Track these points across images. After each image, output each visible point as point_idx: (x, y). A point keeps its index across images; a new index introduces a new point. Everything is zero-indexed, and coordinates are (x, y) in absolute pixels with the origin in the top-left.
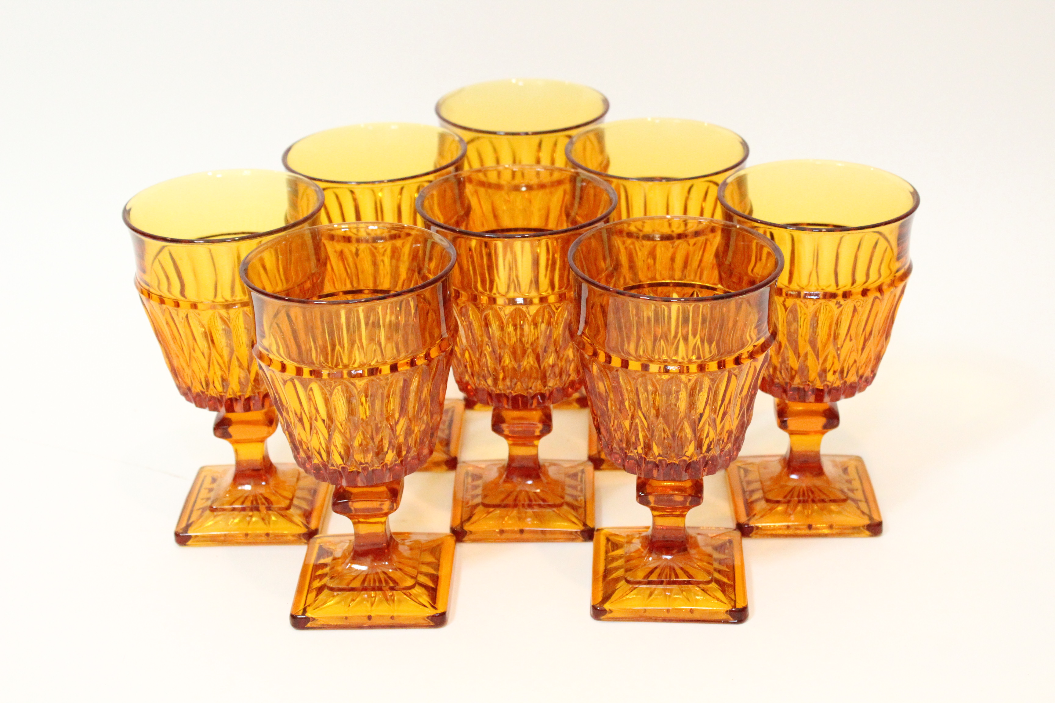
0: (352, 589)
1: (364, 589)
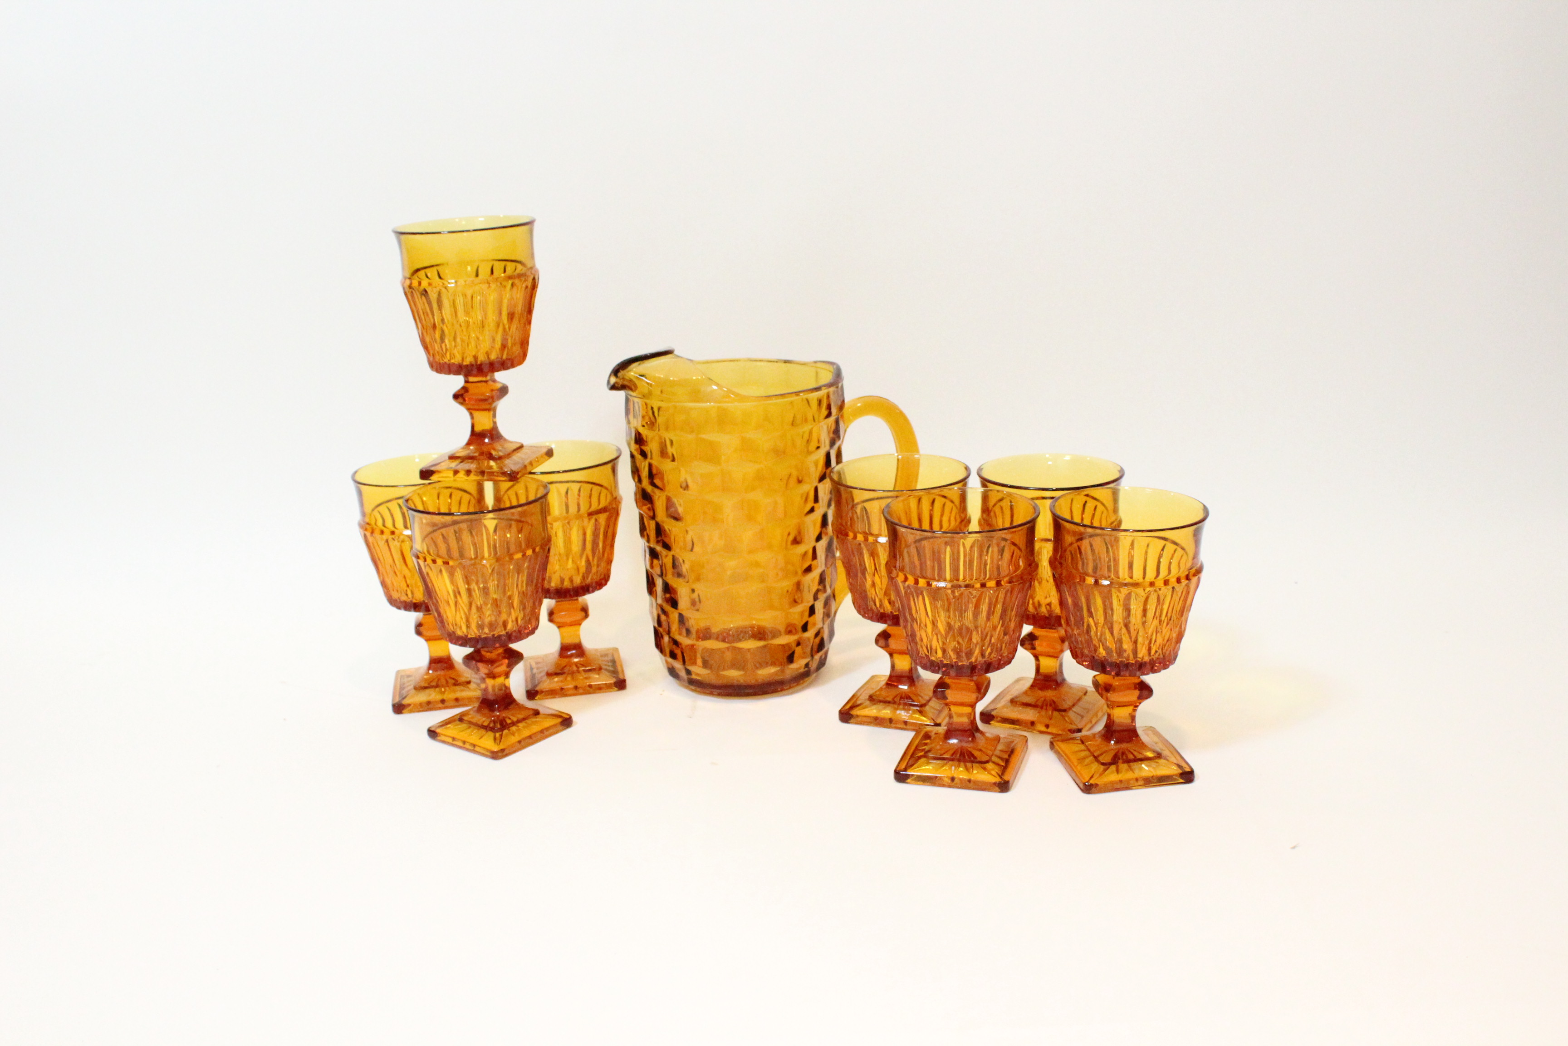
0: (944, 759)
1: (952, 760)
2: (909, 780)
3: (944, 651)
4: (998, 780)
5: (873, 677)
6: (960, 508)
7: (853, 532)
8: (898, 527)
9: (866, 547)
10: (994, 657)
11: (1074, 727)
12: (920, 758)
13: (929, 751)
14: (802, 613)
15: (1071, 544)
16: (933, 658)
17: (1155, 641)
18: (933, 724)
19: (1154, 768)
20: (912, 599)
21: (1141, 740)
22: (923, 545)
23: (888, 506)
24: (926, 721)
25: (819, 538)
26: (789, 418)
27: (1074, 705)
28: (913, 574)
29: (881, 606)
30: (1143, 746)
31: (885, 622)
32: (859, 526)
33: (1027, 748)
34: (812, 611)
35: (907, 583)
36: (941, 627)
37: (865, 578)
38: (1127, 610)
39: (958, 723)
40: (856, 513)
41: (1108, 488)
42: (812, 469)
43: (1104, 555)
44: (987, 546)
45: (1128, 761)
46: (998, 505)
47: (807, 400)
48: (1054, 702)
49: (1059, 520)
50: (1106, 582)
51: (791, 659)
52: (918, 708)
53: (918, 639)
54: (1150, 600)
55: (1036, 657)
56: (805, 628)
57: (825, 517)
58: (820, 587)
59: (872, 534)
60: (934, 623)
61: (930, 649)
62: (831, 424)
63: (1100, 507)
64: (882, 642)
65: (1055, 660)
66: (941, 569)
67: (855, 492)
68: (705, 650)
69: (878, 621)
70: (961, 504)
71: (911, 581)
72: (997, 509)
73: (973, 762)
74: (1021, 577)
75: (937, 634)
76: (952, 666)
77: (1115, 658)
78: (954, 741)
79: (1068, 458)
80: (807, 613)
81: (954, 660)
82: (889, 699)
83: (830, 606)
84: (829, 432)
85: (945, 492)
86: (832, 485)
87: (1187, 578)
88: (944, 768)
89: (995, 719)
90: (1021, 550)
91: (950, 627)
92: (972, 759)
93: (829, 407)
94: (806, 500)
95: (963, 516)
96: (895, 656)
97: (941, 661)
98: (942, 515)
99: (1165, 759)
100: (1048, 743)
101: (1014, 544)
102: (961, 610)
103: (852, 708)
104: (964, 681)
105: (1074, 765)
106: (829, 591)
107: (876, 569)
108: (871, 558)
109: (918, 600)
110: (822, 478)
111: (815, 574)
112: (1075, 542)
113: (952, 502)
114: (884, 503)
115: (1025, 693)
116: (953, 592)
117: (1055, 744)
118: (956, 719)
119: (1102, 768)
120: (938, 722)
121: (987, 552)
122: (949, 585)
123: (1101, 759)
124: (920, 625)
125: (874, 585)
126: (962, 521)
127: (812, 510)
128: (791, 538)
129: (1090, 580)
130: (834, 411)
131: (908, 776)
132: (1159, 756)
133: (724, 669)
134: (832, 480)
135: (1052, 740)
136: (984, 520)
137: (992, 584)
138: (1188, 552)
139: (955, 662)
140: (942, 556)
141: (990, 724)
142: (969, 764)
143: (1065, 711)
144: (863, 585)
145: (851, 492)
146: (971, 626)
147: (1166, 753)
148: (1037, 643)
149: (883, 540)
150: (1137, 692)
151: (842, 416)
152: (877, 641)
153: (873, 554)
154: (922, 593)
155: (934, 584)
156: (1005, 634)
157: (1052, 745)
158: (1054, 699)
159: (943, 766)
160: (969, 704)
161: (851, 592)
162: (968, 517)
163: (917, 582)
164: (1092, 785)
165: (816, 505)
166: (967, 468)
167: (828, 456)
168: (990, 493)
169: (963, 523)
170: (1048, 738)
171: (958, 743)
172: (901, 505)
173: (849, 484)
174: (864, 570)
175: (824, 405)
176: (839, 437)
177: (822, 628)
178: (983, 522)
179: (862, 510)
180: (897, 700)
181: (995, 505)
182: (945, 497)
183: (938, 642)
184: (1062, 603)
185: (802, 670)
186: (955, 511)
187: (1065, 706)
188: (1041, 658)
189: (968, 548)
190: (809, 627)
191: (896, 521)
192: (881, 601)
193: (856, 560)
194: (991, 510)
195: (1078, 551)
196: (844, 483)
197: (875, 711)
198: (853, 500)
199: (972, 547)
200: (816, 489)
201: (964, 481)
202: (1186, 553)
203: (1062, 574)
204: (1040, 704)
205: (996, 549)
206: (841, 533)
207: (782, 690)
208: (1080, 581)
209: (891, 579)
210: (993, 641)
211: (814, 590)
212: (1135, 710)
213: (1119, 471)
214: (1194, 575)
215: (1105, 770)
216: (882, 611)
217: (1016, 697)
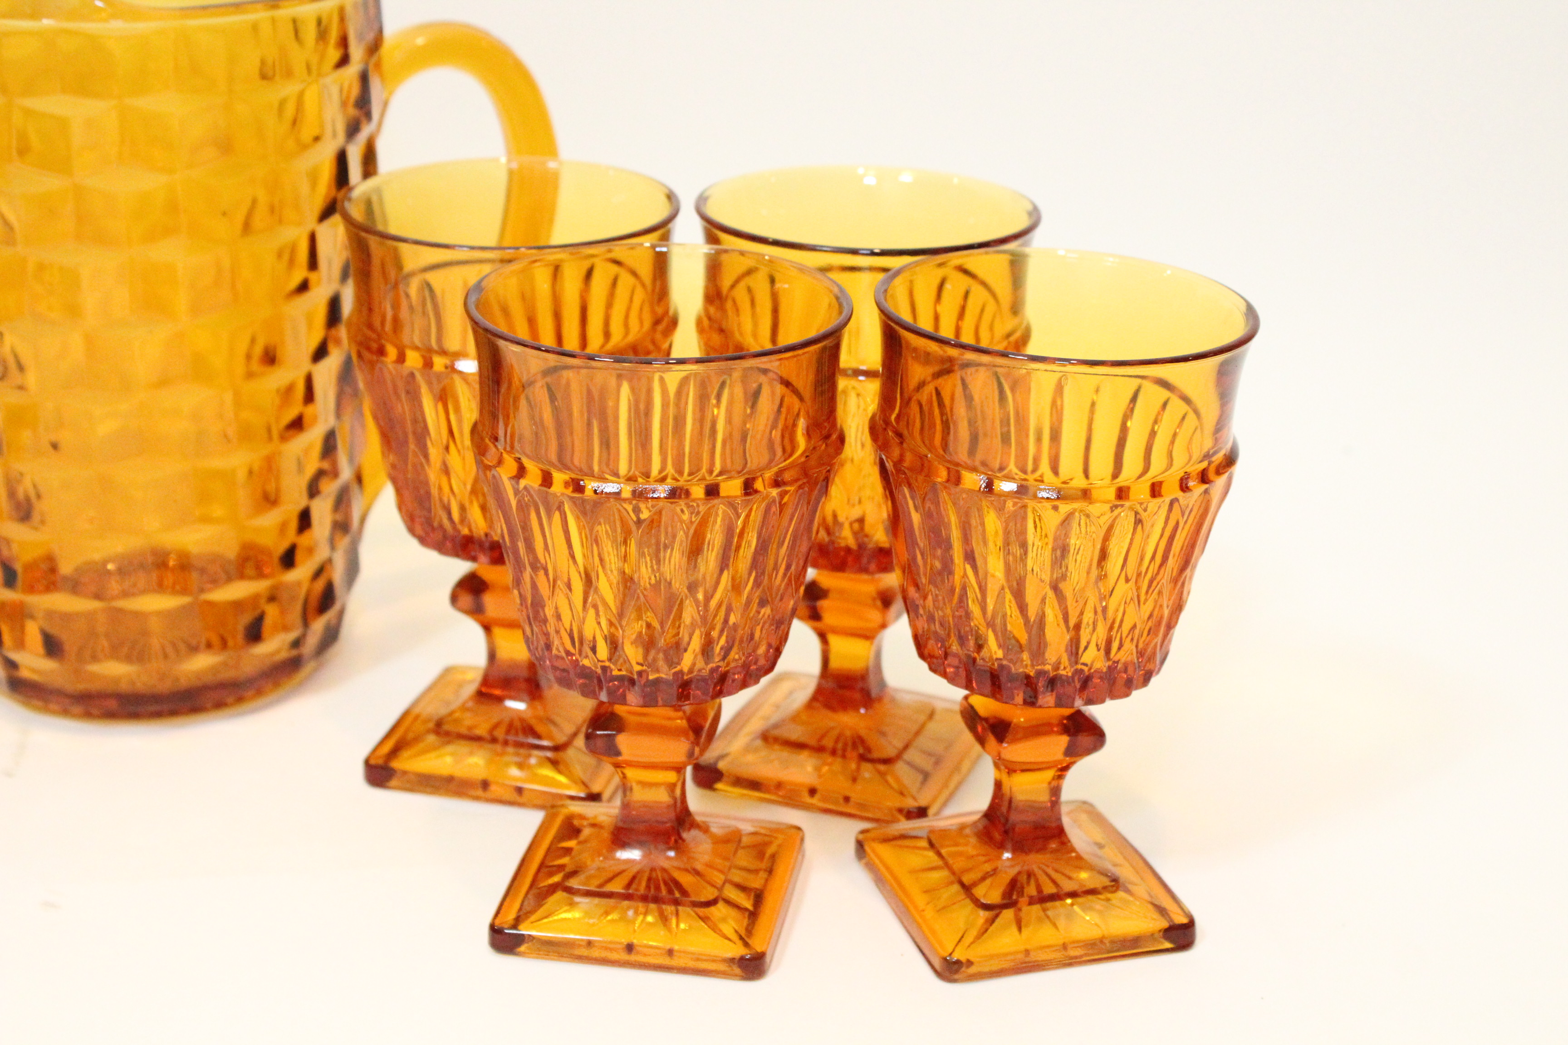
0: (610, 895)
1: (628, 897)
2: (522, 948)
3: (614, 645)
4: (737, 950)
5: (448, 671)
6: (653, 291)
7: (396, 346)
8: (501, 343)
9: (429, 384)
10: (735, 660)
11: (910, 803)
12: (553, 889)
13: (574, 873)
14: (283, 528)
15: (921, 385)
16: (586, 662)
17: (1120, 626)
18: (582, 795)
19: (1100, 912)
20: (533, 516)
21: (1073, 850)
22: (564, 381)
23: (478, 287)
24: (566, 787)
25: (320, 353)
26: (251, 64)
27: (906, 747)
28: (536, 458)
29: (463, 519)
30: (1080, 862)
31: (474, 559)
32: (413, 334)
33: (803, 856)
34: (305, 520)
35: (523, 483)
36: (607, 588)
37: (426, 456)
38: (1061, 551)
39: (646, 805)
40: (408, 296)
41: (1004, 252)
42: (304, 188)
43: (993, 411)
44: (717, 387)
45: (1043, 899)
46: (742, 285)
47: (294, 21)
48: (862, 741)
49: (897, 327)
50: (1008, 486)
51: (254, 634)
52: (549, 754)
53: (549, 612)
54: (1117, 530)
55: (823, 637)
56: (289, 559)
57: (334, 305)
58: (326, 465)
59: (443, 352)
60: (589, 581)
61: (578, 639)
62: (350, 87)
63: (978, 294)
64: (466, 599)
65: (866, 643)
66: (608, 443)
67: (403, 247)
68: (50, 614)
69: (456, 555)
70: (654, 279)
71: (532, 480)
72: (740, 293)
73: (676, 903)
74: (805, 470)
75: (595, 607)
76: (632, 682)
77: (1025, 665)
78: (633, 854)
79: (907, 177)
80: (294, 524)
81: (638, 668)
82: (482, 731)
83: (349, 505)
84: (344, 104)
85: (619, 251)
86: (347, 229)
87: (1204, 478)
88: (609, 918)
89: (725, 779)
90: (801, 399)
91: (627, 582)
92: (677, 895)
93: (344, 42)
94: (292, 262)
95: (660, 310)
96: (497, 631)
97: (604, 669)
98: (609, 306)
99: (1128, 891)
100: (851, 847)
101: (787, 384)
102: (658, 543)
103: (395, 752)
104: (660, 714)
105: (916, 907)
106: (346, 474)
107: (451, 432)
108: (440, 406)
109: (550, 525)
110: (328, 211)
111: (314, 436)
112: (929, 379)
113: (634, 274)
114: (472, 275)
115: (795, 718)
116: (637, 510)
117: (867, 848)
118: (639, 795)
119: (983, 915)
120: (596, 788)
121: (719, 397)
122: (627, 491)
123: (980, 892)
124: (555, 581)
125: (446, 470)
126: (657, 322)
127: (304, 287)
128: (258, 350)
129: (973, 480)
130: (357, 53)
131: (520, 940)
132: (1115, 883)
133: (95, 658)
134: (348, 219)
135: (861, 837)
136: (710, 318)
137: (732, 487)
138: (1203, 411)
139: (640, 674)
140: (611, 404)
141: (715, 790)
142: (669, 909)
143: (887, 761)
144: (419, 470)
145: (396, 250)
146: (679, 586)
147: (1125, 872)
148: (823, 604)
149: (469, 366)
150: (1064, 740)
151: (378, 65)
152: (454, 599)
153: (444, 397)
154: (560, 508)
155: (591, 485)
156: (763, 603)
157: (860, 845)
158: (863, 733)
159: (607, 913)
160: (672, 765)
161: (394, 481)
162: (671, 312)
163: (547, 480)
164: (958, 962)
165: (313, 277)
166: (671, 197)
167: (341, 159)
168: (724, 258)
169: (660, 328)
170: (850, 829)
171: (644, 856)
172: (513, 282)
173: (393, 230)
174: (422, 434)
175: (334, 35)
176: (368, 115)
177: (330, 561)
178: (706, 322)
179: (421, 290)
180: (500, 734)
181: (733, 286)
182: (617, 263)
183: (599, 623)
184: (896, 520)
185: (284, 655)
186: (640, 296)
187: (890, 752)
188: (833, 639)
189: (672, 389)
190: (299, 556)
191: (502, 327)
192: (463, 508)
193: (403, 408)
194: (727, 297)
195: (935, 404)
196: (380, 227)
197: (449, 760)
198: (399, 267)
199: (680, 392)
200: (313, 239)
201: (662, 229)
202: (1196, 412)
203: (901, 459)
204: (828, 743)
205: (739, 391)
206: (368, 349)
207: (240, 700)
208: (948, 481)
209: (484, 468)
210: (732, 619)
211: (310, 470)
212: (1060, 777)
213: (1030, 214)
214: (1219, 472)
215: (992, 921)
216: (465, 531)
217: (776, 726)
